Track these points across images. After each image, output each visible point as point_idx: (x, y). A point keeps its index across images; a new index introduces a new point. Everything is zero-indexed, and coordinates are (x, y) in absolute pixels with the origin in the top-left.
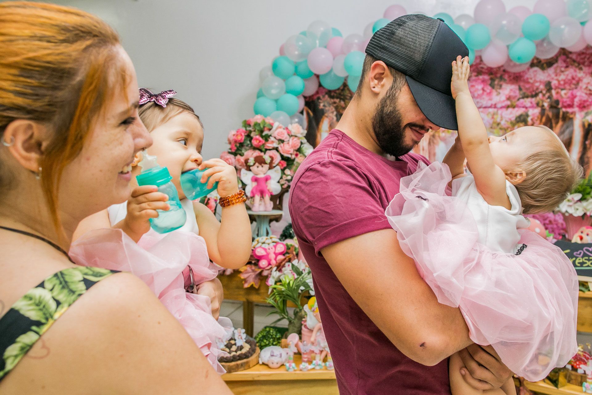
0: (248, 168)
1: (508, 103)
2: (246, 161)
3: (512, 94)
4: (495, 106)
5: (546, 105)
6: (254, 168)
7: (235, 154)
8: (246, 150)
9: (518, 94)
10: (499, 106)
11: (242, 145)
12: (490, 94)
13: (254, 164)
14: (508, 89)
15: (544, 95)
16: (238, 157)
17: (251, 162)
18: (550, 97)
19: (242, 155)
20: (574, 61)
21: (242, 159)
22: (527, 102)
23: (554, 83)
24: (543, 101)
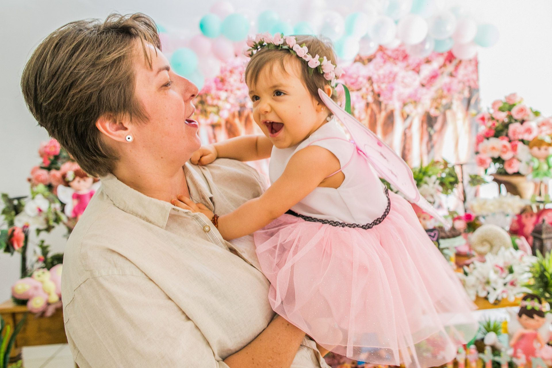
0: (67, 184)
2: (64, 176)
5: (370, 98)
6: (75, 184)
7: (49, 169)
8: (63, 163)
11: (57, 157)
13: (74, 179)
15: (367, 89)
16: (53, 172)
17: (70, 176)
18: (373, 91)
19: (58, 169)
20: (390, 57)
21: (58, 174)
23: (375, 77)
24: (366, 94)
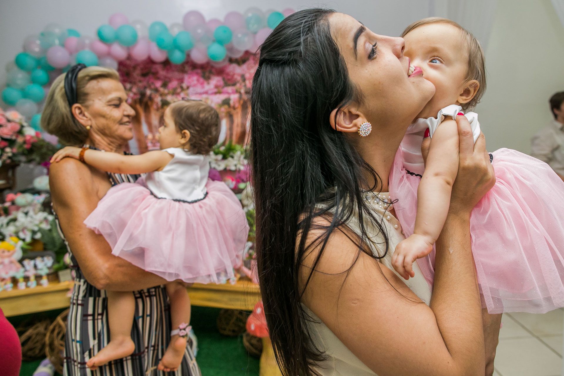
1: (216, 90)
3: (219, 84)
4: (206, 93)
5: (243, 91)
9: (222, 83)
10: (210, 92)
12: (202, 84)
14: (215, 80)
15: (241, 84)
18: (245, 86)
22: (230, 89)
24: (240, 88)
